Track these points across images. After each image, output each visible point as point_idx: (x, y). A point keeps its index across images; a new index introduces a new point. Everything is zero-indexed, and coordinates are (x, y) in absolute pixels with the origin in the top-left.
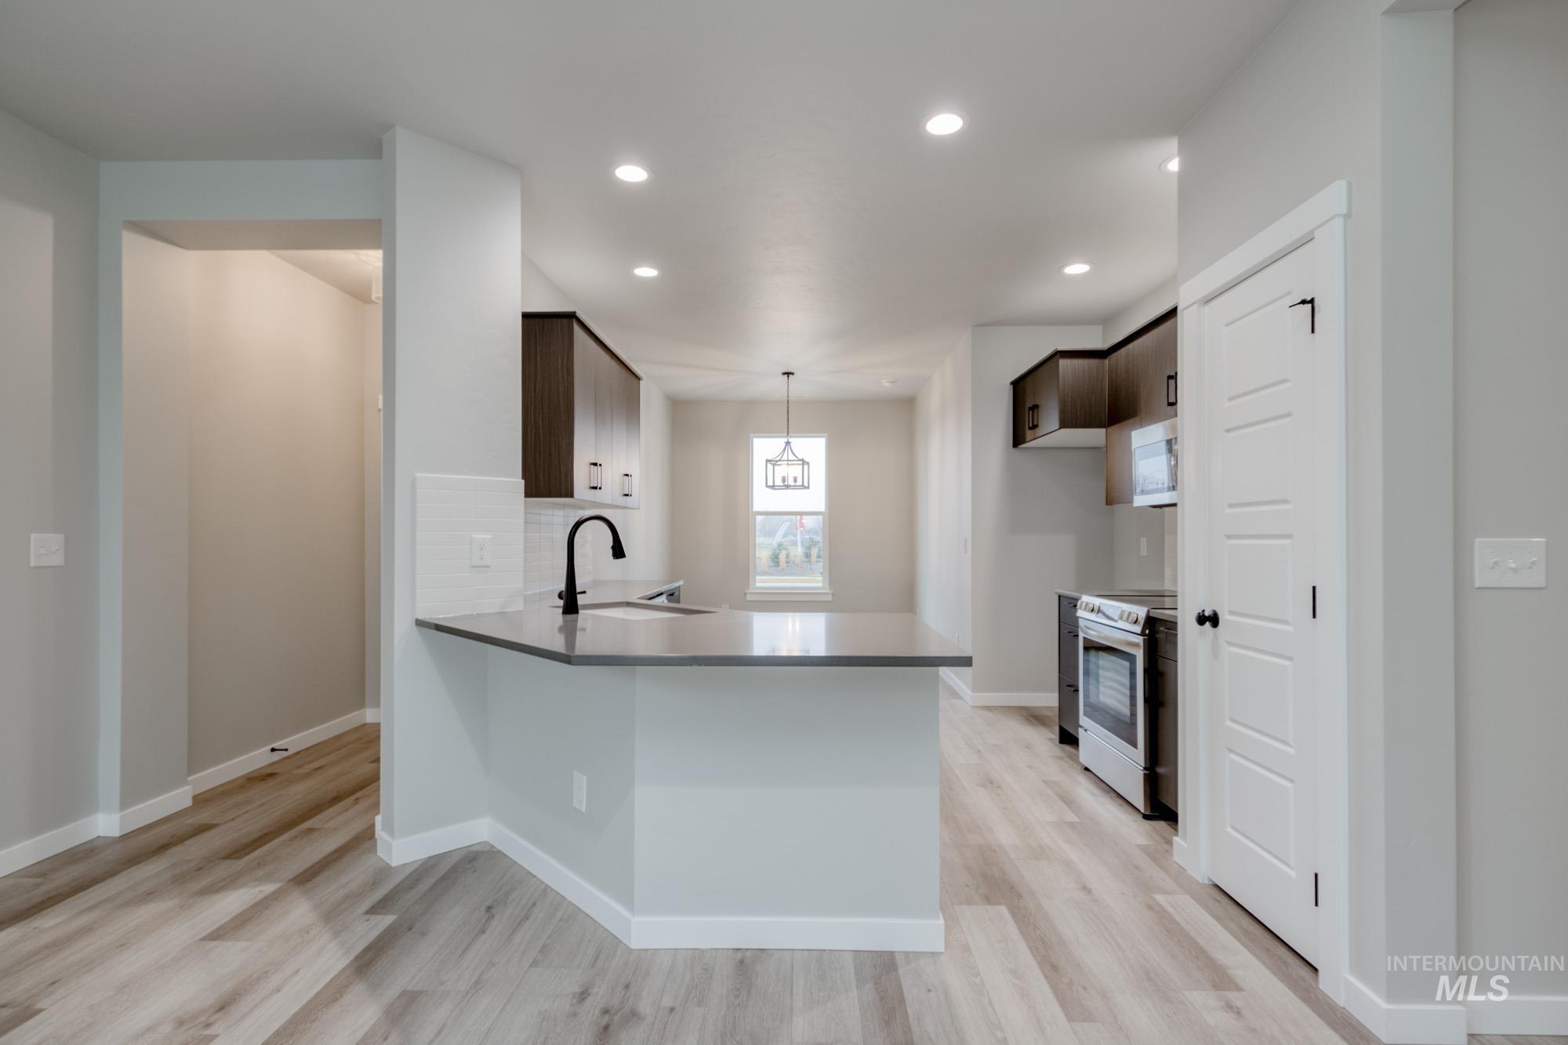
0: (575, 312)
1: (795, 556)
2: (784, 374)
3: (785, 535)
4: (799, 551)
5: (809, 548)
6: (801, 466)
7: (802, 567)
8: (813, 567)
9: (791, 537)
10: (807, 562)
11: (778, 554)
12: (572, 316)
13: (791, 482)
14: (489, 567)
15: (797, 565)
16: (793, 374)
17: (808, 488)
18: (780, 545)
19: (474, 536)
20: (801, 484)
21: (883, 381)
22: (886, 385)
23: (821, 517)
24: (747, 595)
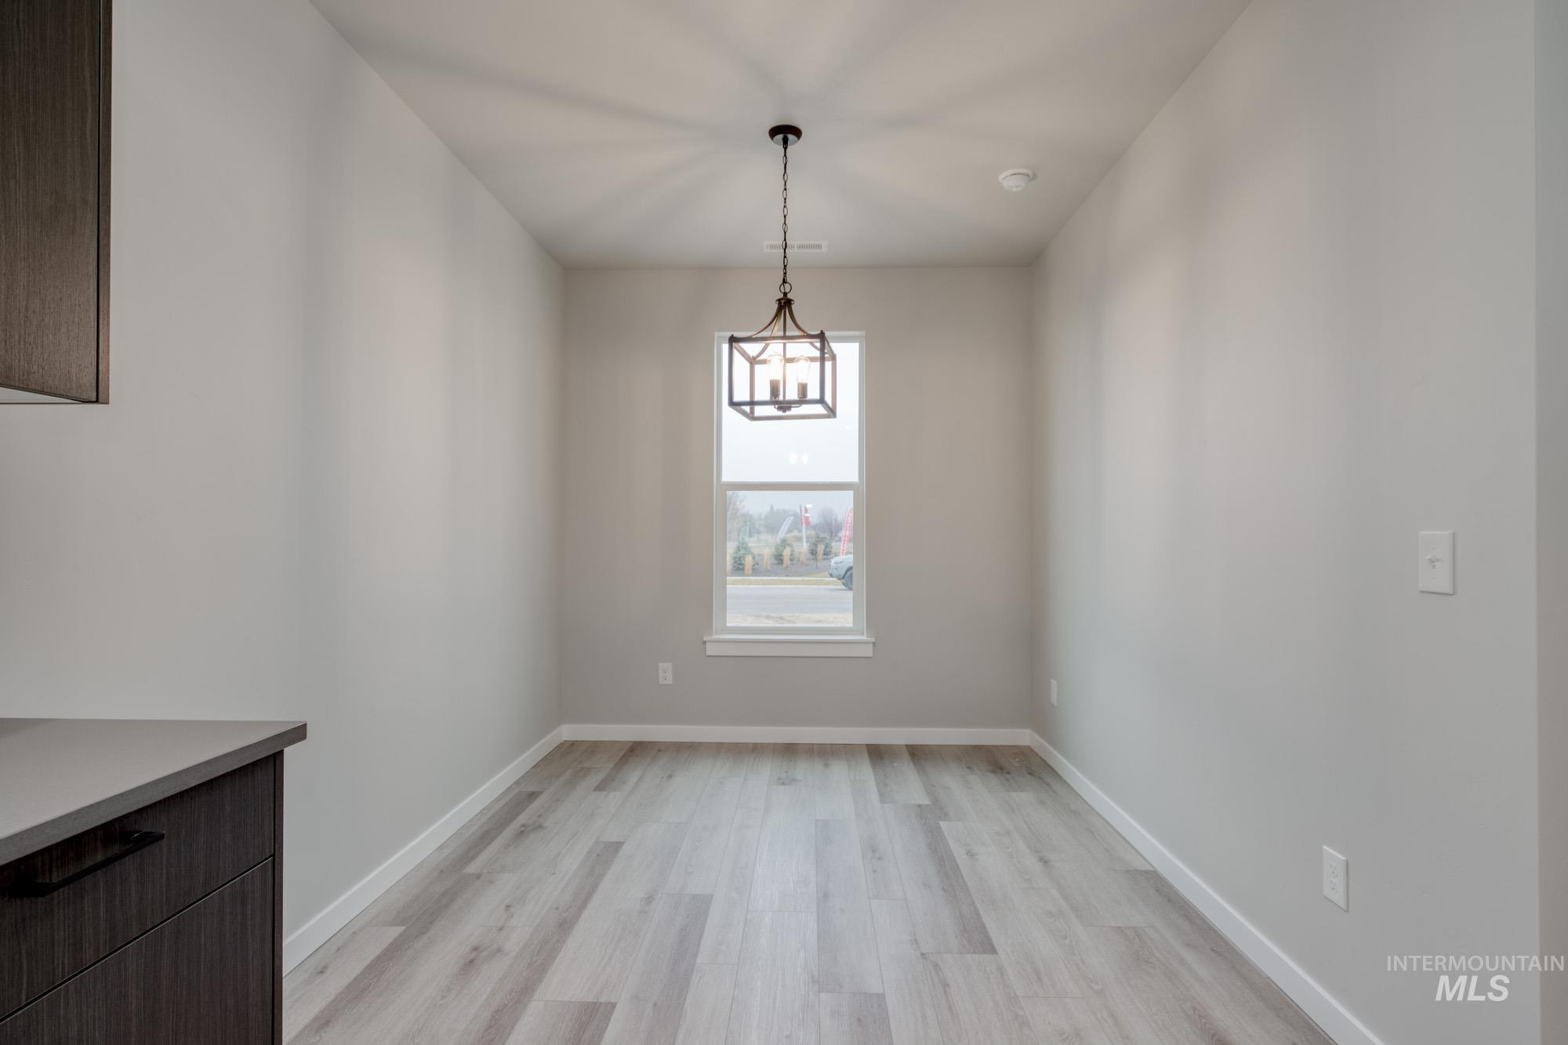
1: (800, 553)
2: (774, 132)
3: (790, 531)
4: (805, 547)
5: (815, 545)
6: (817, 364)
7: (807, 565)
8: (819, 564)
9: (796, 533)
10: (813, 559)
11: (782, 551)
13: (792, 394)
15: (802, 563)
16: (796, 132)
18: (784, 541)
20: (817, 396)
23: (852, 493)
24: (707, 644)
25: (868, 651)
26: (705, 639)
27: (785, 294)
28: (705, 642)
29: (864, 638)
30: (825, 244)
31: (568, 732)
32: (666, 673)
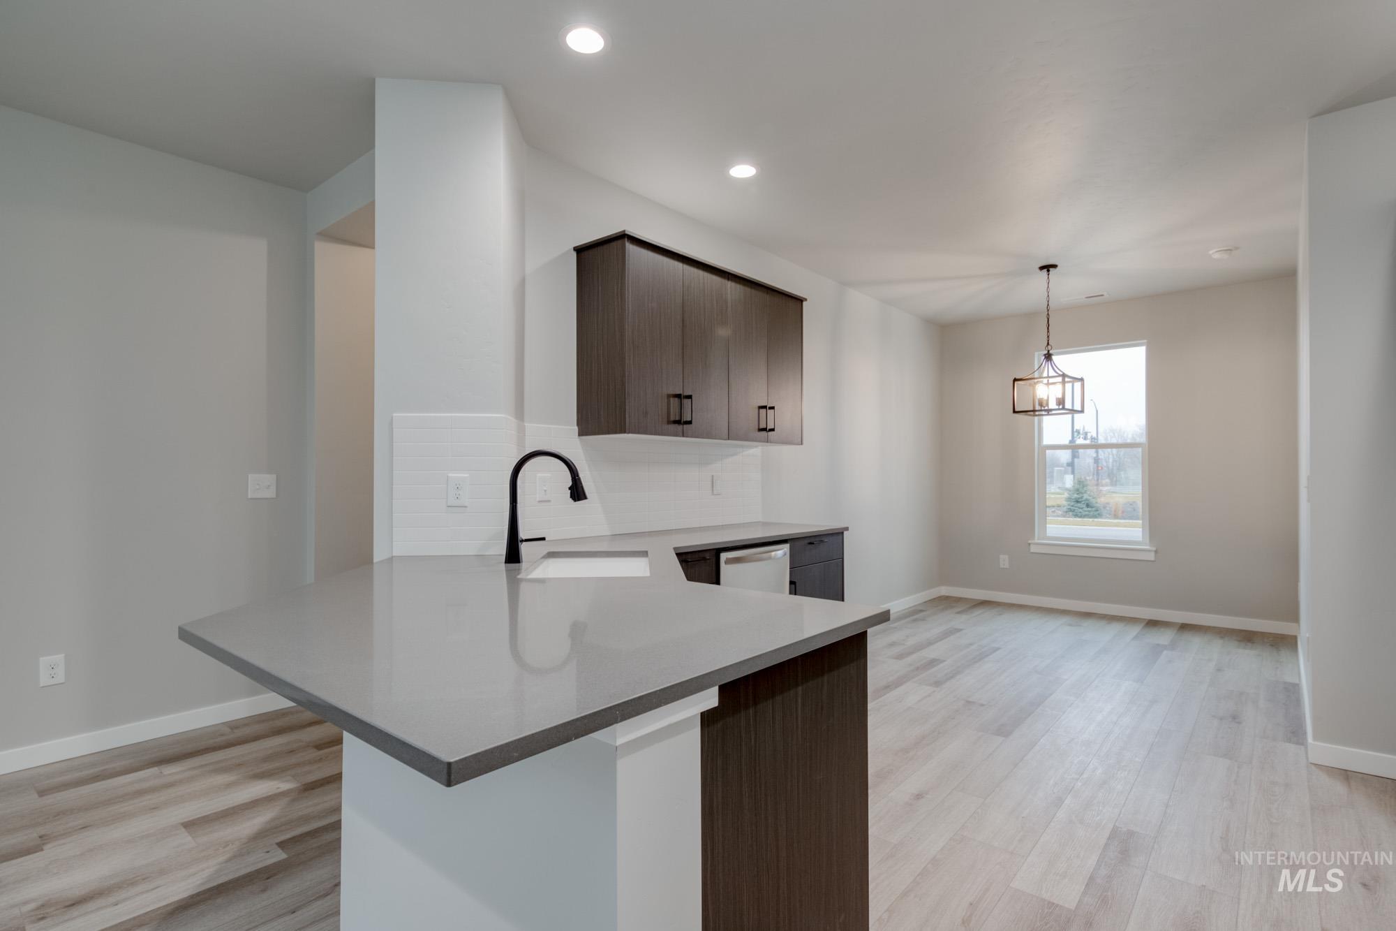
0: (624, 231)
2: (1042, 268)
12: (623, 237)
14: (466, 507)
16: (1055, 266)
17: (1082, 411)
19: (450, 475)
21: (1211, 252)
22: (1216, 256)
23: (1140, 450)
24: (1031, 545)
25: (1151, 557)
26: (1030, 542)
27: (1048, 351)
28: (1029, 544)
29: (1147, 547)
30: (1105, 294)
31: (944, 591)
32: (1004, 561)
